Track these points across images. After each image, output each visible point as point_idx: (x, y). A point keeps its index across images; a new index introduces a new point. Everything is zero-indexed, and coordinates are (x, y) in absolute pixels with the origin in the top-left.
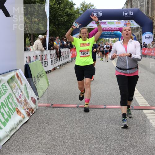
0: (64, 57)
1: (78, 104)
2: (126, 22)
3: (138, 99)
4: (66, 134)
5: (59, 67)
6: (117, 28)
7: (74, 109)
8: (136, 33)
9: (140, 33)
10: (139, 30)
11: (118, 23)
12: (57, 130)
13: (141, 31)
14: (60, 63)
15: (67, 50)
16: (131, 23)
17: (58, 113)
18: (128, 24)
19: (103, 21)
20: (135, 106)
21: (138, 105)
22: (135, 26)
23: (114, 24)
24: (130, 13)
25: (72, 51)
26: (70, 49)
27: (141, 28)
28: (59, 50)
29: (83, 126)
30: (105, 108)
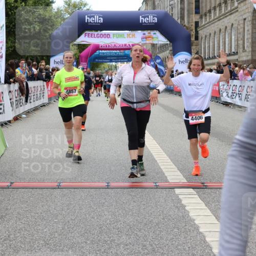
0: (35, 97)
1: (59, 181)
2: (144, 34)
3: (167, 170)
4: (36, 236)
5: (26, 115)
6: (129, 45)
7: (52, 190)
8: (163, 53)
9: (169, 53)
10: (168, 48)
11: (131, 36)
12: (21, 229)
13: (171, 50)
14: (28, 107)
15: (40, 83)
16: (154, 36)
17: (23, 198)
18: (149, 37)
19: (104, 32)
20: (161, 183)
21: (167, 181)
22: (161, 41)
23: (124, 38)
24: (152, 19)
25: (50, 85)
26: (45, 83)
27: (171, 44)
28: (25, 84)
29: (68, 222)
30: (108, 187)
